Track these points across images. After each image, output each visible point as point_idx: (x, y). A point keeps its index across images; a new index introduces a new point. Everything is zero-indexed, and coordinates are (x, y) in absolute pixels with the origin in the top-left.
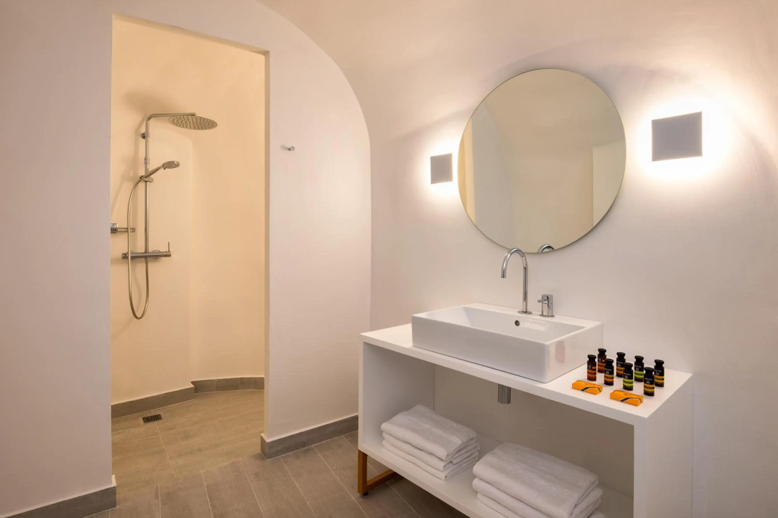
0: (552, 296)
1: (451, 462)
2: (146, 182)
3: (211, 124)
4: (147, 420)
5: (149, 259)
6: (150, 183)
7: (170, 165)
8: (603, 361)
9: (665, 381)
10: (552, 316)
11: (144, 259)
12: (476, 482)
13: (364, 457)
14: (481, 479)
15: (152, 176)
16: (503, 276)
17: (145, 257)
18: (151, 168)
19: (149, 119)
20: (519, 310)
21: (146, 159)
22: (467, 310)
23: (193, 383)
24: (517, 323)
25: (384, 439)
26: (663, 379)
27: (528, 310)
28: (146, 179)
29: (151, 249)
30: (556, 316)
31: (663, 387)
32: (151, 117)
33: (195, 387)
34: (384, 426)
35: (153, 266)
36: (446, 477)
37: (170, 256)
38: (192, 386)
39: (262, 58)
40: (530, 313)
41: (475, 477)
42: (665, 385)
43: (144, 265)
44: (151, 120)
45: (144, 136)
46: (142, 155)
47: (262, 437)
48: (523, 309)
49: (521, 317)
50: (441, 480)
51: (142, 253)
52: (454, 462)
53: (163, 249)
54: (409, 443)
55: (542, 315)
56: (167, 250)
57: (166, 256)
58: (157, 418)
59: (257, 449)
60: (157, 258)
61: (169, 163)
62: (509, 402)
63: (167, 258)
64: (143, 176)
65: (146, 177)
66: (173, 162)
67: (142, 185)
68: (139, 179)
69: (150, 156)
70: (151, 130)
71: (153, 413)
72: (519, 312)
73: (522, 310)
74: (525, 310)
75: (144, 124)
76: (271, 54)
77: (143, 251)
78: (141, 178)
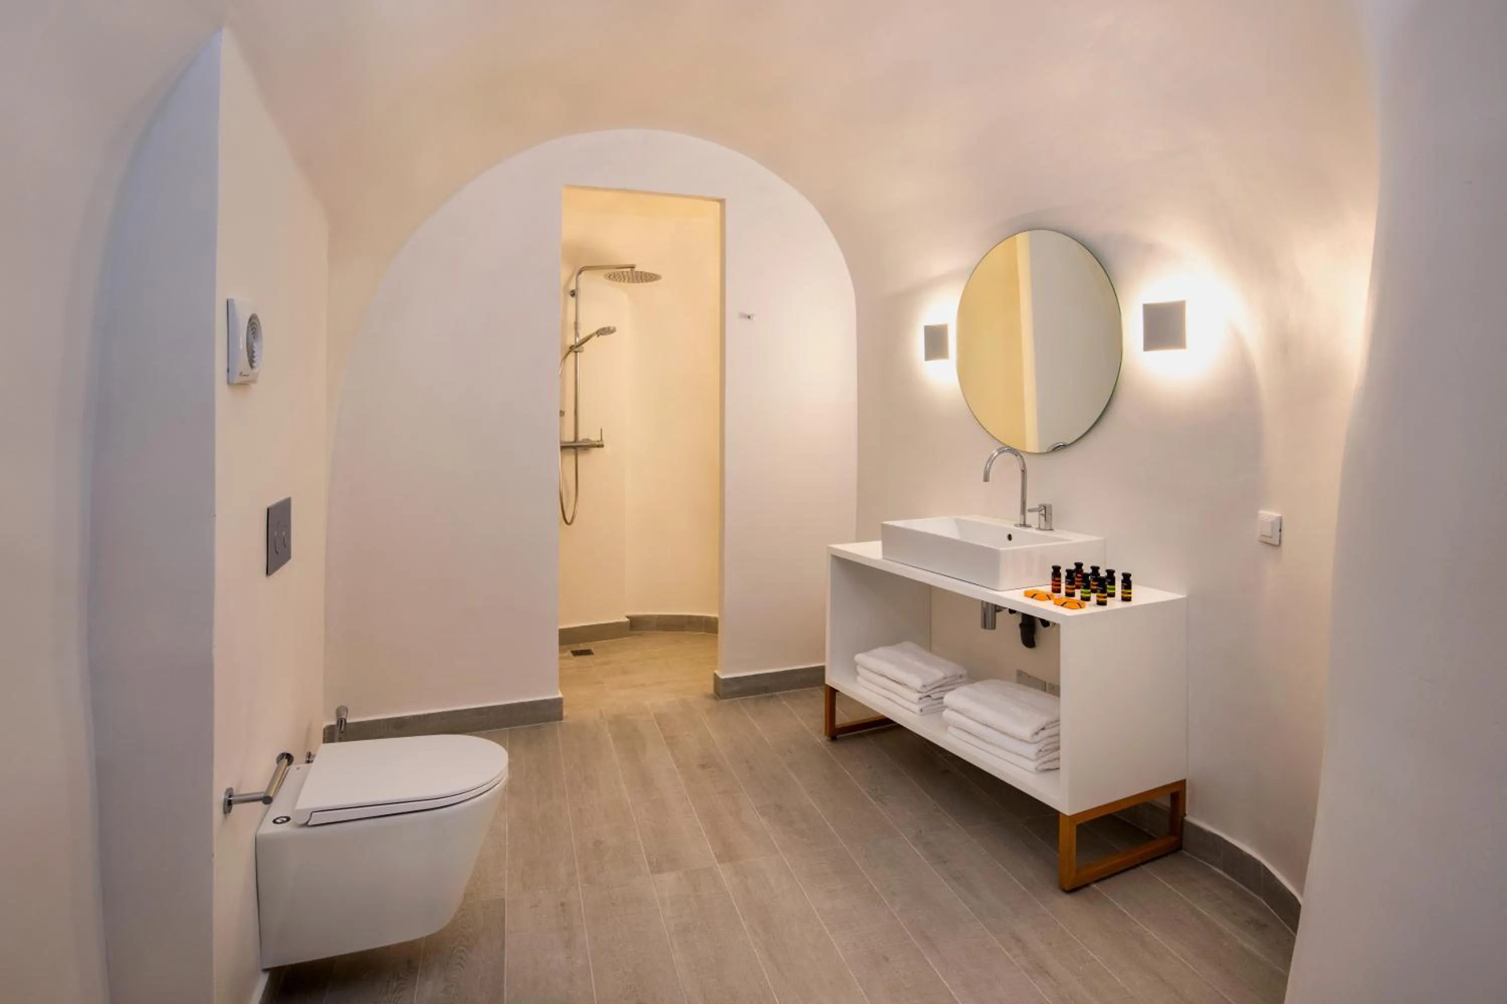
0: (1051, 506)
1: (929, 696)
2: (576, 352)
3: (654, 277)
4: (576, 653)
5: (579, 449)
6: (581, 354)
7: (604, 331)
8: (1079, 575)
9: (1133, 596)
10: (1051, 530)
11: (573, 450)
12: (947, 713)
13: (832, 693)
14: (953, 710)
15: (583, 345)
16: (986, 479)
17: (575, 447)
18: (583, 335)
19: (580, 272)
20: (1015, 523)
21: (576, 323)
22: (959, 522)
23: (628, 617)
24: (1010, 537)
25: (858, 674)
26: (1130, 593)
27: (1027, 523)
28: (576, 350)
29: (581, 437)
30: (1056, 530)
31: (1130, 602)
32: (583, 271)
33: (631, 621)
34: (859, 657)
35: (583, 458)
36: (921, 710)
37: (602, 446)
38: (627, 620)
39: (718, 205)
40: (1030, 526)
41: (946, 707)
42: (1132, 599)
43: (574, 457)
44: (583, 273)
45: (573, 294)
46: (571, 319)
47: (715, 675)
48: (1020, 521)
49: (1017, 532)
50: (913, 712)
51: (572, 442)
52: (934, 696)
53: (594, 438)
54: (886, 676)
55: (1039, 528)
56: (599, 439)
57: (598, 446)
58: (588, 652)
59: (711, 690)
60: (586, 450)
61: (604, 329)
62: (994, 627)
63: (600, 449)
64: (573, 346)
65: (577, 347)
66: (609, 328)
67: (572, 356)
68: (568, 349)
69: (581, 320)
70: (581, 285)
71: (582, 647)
72: (1016, 525)
73: (1019, 523)
74: (1022, 523)
75: (574, 278)
76: (727, 203)
77: (572, 439)
78: (571, 348)
